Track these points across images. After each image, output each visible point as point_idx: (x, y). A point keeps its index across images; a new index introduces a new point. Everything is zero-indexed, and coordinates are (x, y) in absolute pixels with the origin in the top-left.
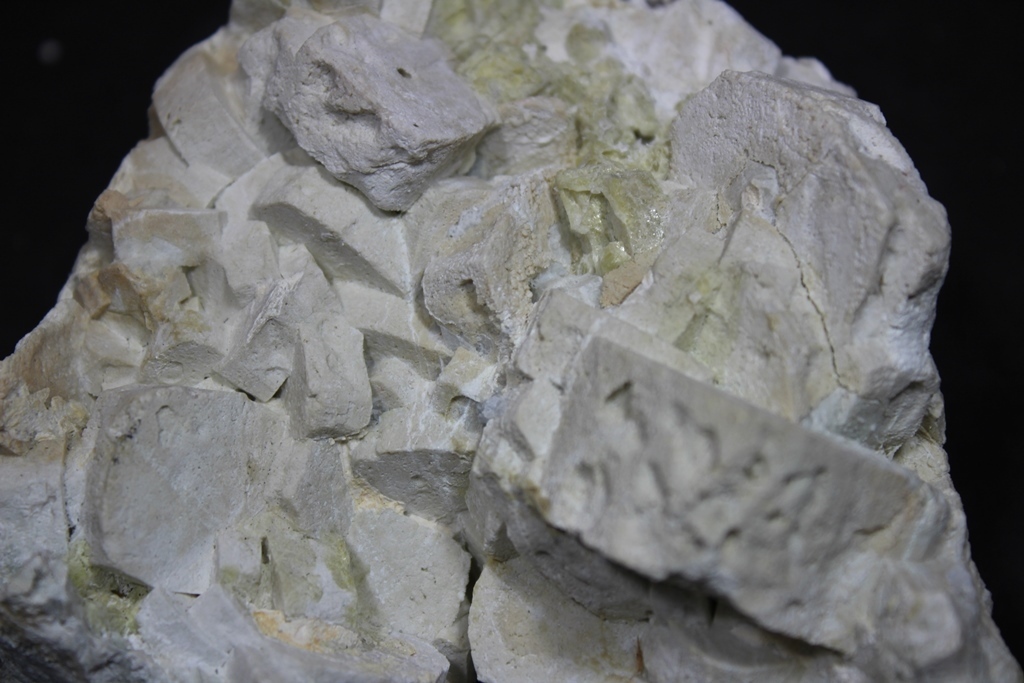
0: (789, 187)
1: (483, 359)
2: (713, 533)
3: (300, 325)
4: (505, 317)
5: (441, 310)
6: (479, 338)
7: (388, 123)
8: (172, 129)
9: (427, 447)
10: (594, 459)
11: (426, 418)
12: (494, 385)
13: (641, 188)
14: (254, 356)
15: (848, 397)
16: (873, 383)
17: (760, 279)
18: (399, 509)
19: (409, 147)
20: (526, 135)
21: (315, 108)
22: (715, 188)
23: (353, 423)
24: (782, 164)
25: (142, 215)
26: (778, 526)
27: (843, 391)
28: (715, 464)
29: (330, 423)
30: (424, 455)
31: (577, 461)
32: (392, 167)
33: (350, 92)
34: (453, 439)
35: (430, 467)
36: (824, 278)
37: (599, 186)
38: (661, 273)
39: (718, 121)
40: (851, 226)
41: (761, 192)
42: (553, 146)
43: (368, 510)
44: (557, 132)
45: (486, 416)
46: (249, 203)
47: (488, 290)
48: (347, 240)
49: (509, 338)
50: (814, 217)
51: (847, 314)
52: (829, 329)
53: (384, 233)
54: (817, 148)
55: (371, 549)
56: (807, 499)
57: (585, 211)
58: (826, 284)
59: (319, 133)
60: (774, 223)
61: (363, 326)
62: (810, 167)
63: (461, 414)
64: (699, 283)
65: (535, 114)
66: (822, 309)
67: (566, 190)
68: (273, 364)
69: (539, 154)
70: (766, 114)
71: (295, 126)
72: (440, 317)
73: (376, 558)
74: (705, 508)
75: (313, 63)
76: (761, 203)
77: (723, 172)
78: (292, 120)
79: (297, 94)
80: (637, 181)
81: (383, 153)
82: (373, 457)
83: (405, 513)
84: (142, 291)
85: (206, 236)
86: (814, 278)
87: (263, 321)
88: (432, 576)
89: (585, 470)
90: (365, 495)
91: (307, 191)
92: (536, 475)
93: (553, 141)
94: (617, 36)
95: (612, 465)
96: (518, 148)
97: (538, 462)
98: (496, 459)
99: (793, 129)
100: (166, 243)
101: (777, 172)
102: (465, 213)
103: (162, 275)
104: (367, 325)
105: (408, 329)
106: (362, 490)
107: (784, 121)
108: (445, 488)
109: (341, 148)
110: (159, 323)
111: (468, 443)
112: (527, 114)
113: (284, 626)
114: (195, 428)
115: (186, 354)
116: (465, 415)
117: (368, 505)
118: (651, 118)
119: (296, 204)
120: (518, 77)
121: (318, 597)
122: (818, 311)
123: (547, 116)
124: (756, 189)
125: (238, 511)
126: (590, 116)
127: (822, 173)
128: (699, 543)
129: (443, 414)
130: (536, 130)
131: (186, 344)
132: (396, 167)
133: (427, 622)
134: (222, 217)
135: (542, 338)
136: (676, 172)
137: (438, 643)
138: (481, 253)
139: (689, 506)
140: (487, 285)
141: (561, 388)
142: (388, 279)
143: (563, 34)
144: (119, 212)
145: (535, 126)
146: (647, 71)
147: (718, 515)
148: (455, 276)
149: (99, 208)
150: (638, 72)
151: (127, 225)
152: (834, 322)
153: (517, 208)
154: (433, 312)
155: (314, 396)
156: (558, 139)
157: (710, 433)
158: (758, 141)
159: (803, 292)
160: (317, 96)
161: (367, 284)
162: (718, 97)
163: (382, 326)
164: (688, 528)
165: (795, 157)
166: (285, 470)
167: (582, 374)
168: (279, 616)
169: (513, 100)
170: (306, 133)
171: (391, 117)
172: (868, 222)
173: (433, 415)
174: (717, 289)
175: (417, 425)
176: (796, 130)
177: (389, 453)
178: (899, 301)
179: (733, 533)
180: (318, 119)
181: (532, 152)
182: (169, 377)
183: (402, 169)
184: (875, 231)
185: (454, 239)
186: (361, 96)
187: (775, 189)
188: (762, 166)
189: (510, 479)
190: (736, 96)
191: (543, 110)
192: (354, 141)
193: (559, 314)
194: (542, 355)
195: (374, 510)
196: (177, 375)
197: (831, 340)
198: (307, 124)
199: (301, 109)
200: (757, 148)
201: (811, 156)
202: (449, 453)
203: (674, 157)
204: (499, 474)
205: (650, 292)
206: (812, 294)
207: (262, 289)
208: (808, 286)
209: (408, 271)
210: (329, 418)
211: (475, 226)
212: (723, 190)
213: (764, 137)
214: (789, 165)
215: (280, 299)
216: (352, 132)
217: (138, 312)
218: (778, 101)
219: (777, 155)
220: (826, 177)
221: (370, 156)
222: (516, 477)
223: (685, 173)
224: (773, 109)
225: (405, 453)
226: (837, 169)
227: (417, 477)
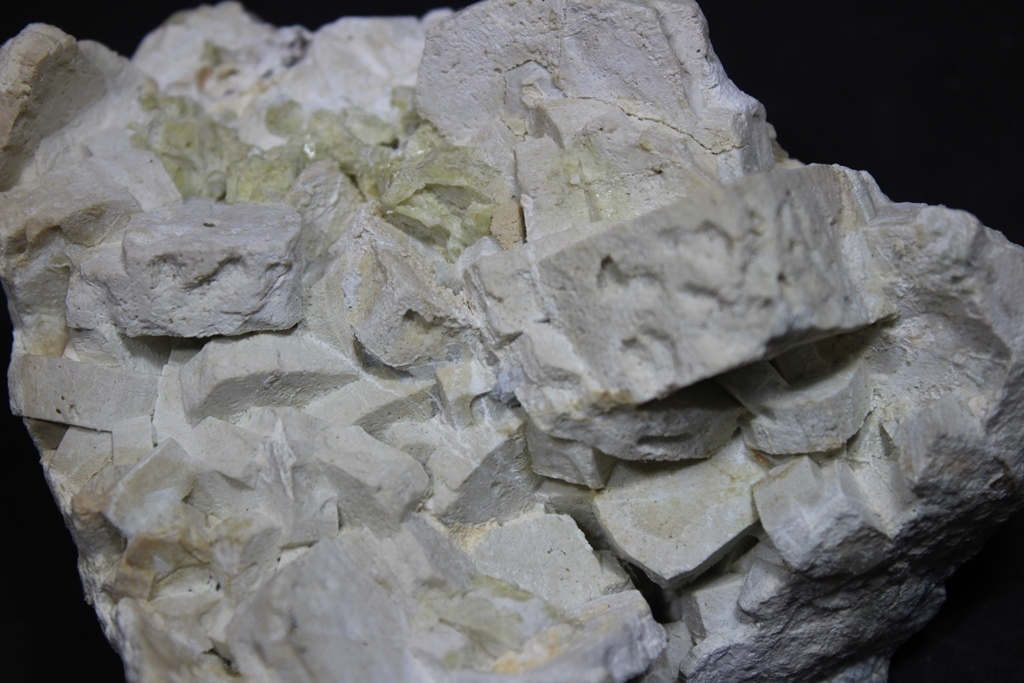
0: (556, 62)
1: (461, 363)
2: (770, 288)
3: (316, 455)
4: (456, 314)
5: (402, 354)
6: (446, 350)
7: (250, 254)
8: (72, 417)
9: (488, 452)
10: (631, 331)
11: (462, 438)
12: (489, 369)
13: (450, 156)
14: (304, 506)
15: (731, 156)
16: (738, 132)
17: (605, 129)
18: (495, 525)
19: (280, 257)
20: (318, 206)
21: (177, 298)
22: (494, 117)
23: (420, 486)
24: (533, 52)
25: (121, 488)
26: (798, 250)
27: (723, 155)
28: (729, 241)
29: (407, 498)
30: (489, 460)
31: (619, 344)
32: (275, 287)
33: (199, 259)
34: (500, 432)
35: (498, 467)
36: (638, 97)
37: (420, 181)
38: (533, 187)
39: (454, 71)
40: (629, 44)
41: (536, 84)
42: (342, 198)
43: (477, 545)
44: (338, 185)
45: (509, 391)
46: (182, 415)
47: (429, 304)
48: (287, 370)
49: (471, 327)
50: (593, 64)
51: (680, 101)
52: (675, 125)
53: (303, 346)
54: (553, 16)
55: (505, 569)
56: (797, 221)
57: (426, 207)
58: (645, 99)
59: (196, 313)
60: (565, 96)
61: (354, 419)
62: (559, 34)
63: (483, 413)
64: (565, 170)
65: (314, 184)
66: (658, 118)
67: (399, 204)
68: (321, 501)
69: (337, 213)
70: (490, 31)
71: (171, 326)
72: (405, 361)
73: (514, 573)
74: (751, 278)
75: (148, 265)
76: (543, 93)
77: (492, 100)
78: (165, 324)
79: (153, 301)
80: (443, 155)
81: (263, 281)
82: (454, 497)
83: (500, 525)
84: (177, 537)
85: (178, 463)
86: (631, 104)
87: (289, 474)
88: (559, 551)
89: (630, 343)
90: (465, 536)
91: (224, 363)
92: (595, 386)
93: (340, 195)
94: (298, 99)
95: (650, 320)
96: (319, 221)
97: (586, 377)
98: (555, 404)
99: (521, 23)
100: (157, 493)
101: (535, 61)
102: (343, 283)
103: (177, 517)
104: (358, 415)
105: (387, 394)
106: (460, 534)
107: (508, 24)
108: (517, 477)
109: (226, 308)
110: (211, 549)
111: (511, 424)
112: (309, 188)
113: (522, 658)
114: (323, 585)
115: (254, 550)
116: (487, 411)
117: (473, 542)
118: (385, 126)
119: (229, 376)
120: (274, 172)
121: (520, 619)
122: (657, 121)
123: (323, 178)
124: (531, 85)
125: (403, 620)
126: (351, 154)
127: (572, 30)
128: (768, 303)
129: (471, 424)
130: (322, 196)
131: (250, 541)
132: (277, 284)
133: (585, 586)
134: (173, 444)
135: (500, 300)
136: (451, 135)
137: (609, 590)
138: (399, 285)
139: (740, 285)
140: (425, 302)
141: (548, 321)
142: (338, 373)
143: (263, 126)
144: (101, 500)
145: (321, 193)
146: (347, 100)
147: (763, 275)
148: (393, 319)
149: (84, 512)
150: (342, 104)
151: (117, 504)
152: (674, 117)
153: (382, 243)
154: (396, 362)
155: (379, 489)
156: (342, 190)
157: (708, 226)
158: (500, 54)
159: (632, 118)
160: (171, 288)
161: (321, 393)
162: (438, 55)
163: (368, 407)
164: (752, 300)
165: (542, 37)
166: (407, 561)
167: (557, 293)
168: (511, 655)
169: (290, 187)
170: (184, 322)
171: (248, 248)
172: (639, 29)
173: (465, 432)
174: (580, 165)
175: (462, 448)
176: (524, 22)
177: (465, 482)
178: (702, 65)
179: (781, 278)
180: (186, 304)
181: (331, 216)
182: (253, 583)
183: (284, 282)
184: (651, 29)
185: (355, 307)
186: (211, 253)
187: (545, 74)
188: (519, 69)
189: (576, 408)
190: (453, 41)
191: (317, 176)
192: (232, 292)
193: (496, 273)
194: (512, 310)
195: (482, 541)
196: (257, 576)
197: (684, 130)
198: (181, 316)
199: (166, 308)
200: (504, 60)
201: (553, 26)
202: (506, 442)
203: (439, 126)
204: (566, 411)
205: (537, 207)
206: (640, 115)
207: (261, 458)
208: (631, 113)
209: (344, 358)
210: (402, 495)
211: (360, 285)
212: (502, 111)
213: (503, 47)
214: (541, 47)
215: (286, 448)
216: (223, 289)
217: (187, 557)
218: (491, 14)
219: (524, 50)
220: (578, 30)
221: (255, 291)
222: (581, 402)
223: (460, 128)
224: (493, 23)
225: (476, 471)
226: (582, 16)
227: (495, 484)
